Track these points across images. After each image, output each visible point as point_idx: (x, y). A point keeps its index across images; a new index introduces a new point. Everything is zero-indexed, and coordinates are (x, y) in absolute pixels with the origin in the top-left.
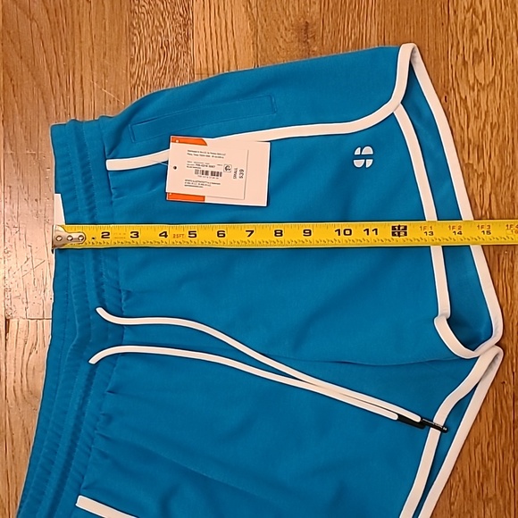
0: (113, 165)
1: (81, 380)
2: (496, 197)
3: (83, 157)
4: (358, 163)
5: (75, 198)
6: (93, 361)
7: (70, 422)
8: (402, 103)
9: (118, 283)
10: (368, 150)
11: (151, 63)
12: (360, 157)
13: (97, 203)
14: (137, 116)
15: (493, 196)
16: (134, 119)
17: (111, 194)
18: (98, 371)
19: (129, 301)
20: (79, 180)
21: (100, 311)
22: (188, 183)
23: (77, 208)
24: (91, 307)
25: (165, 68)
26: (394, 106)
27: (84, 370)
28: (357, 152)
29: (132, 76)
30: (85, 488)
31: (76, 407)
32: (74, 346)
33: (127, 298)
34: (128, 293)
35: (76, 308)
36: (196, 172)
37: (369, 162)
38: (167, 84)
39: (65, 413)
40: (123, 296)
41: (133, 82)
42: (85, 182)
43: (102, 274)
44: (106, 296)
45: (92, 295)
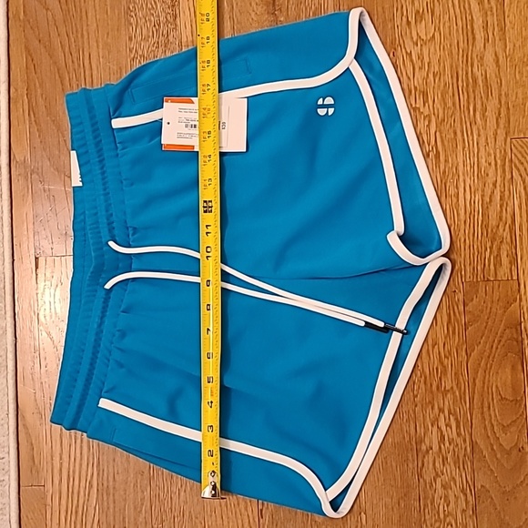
0: (117, 123)
1: (98, 303)
2: (441, 133)
3: (92, 118)
4: (322, 112)
5: (87, 152)
6: (108, 286)
7: (91, 337)
8: (355, 58)
9: (126, 222)
10: (329, 101)
11: (146, 39)
12: (323, 106)
13: (106, 155)
14: (135, 82)
15: (438, 133)
16: (132, 85)
17: (117, 148)
18: (112, 295)
19: (136, 236)
20: (90, 137)
21: (111, 244)
22: (180, 135)
23: (89, 161)
24: (104, 240)
25: (158, 43)
26: (349, 61)
27: (101, 294)
28: (320, 102)
29: (131, 51)
30: (106, 392)
31: (95, 326)
32: (92, 273)
33: (133, 234)
34: (135, 229)
35: (91, 241)
36: (186, 126)
37: (331, 111)
38: (160, 56)
39: (87, 331)
40: (131, 232)
41: (132, 56)
42: (95, 138)
43: (112, 215)
44: (116, 232)
45: (105, 232)
